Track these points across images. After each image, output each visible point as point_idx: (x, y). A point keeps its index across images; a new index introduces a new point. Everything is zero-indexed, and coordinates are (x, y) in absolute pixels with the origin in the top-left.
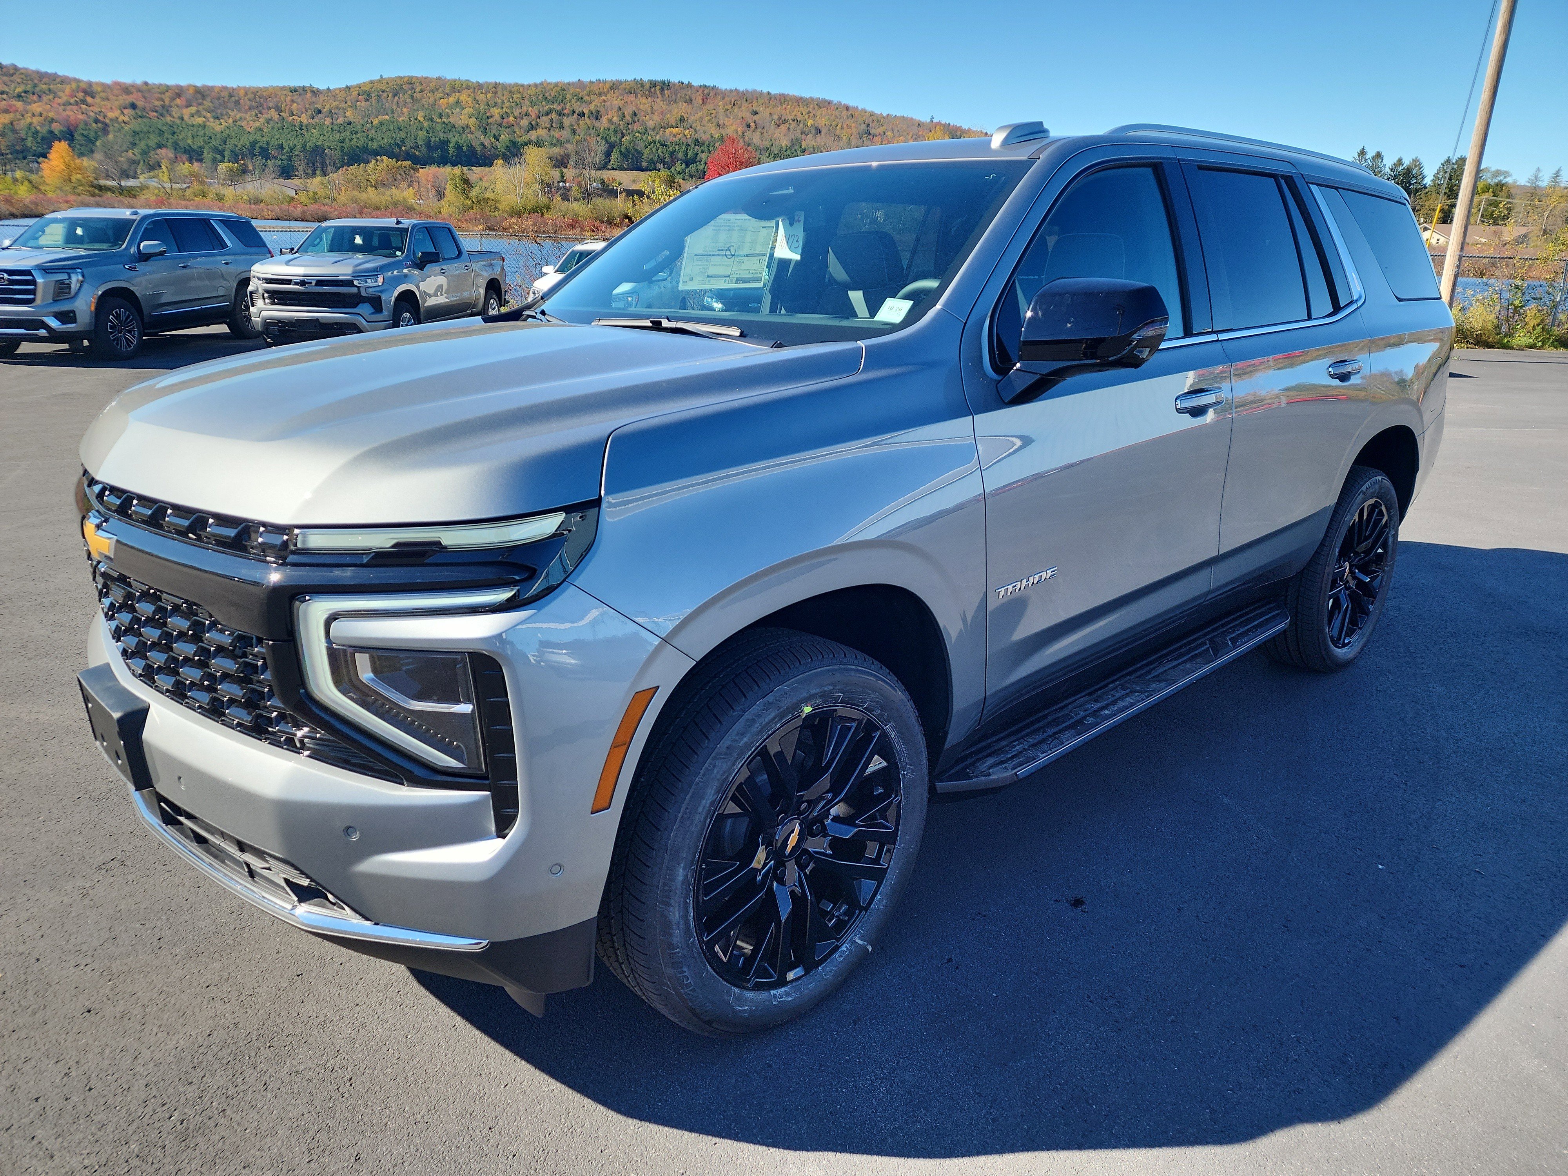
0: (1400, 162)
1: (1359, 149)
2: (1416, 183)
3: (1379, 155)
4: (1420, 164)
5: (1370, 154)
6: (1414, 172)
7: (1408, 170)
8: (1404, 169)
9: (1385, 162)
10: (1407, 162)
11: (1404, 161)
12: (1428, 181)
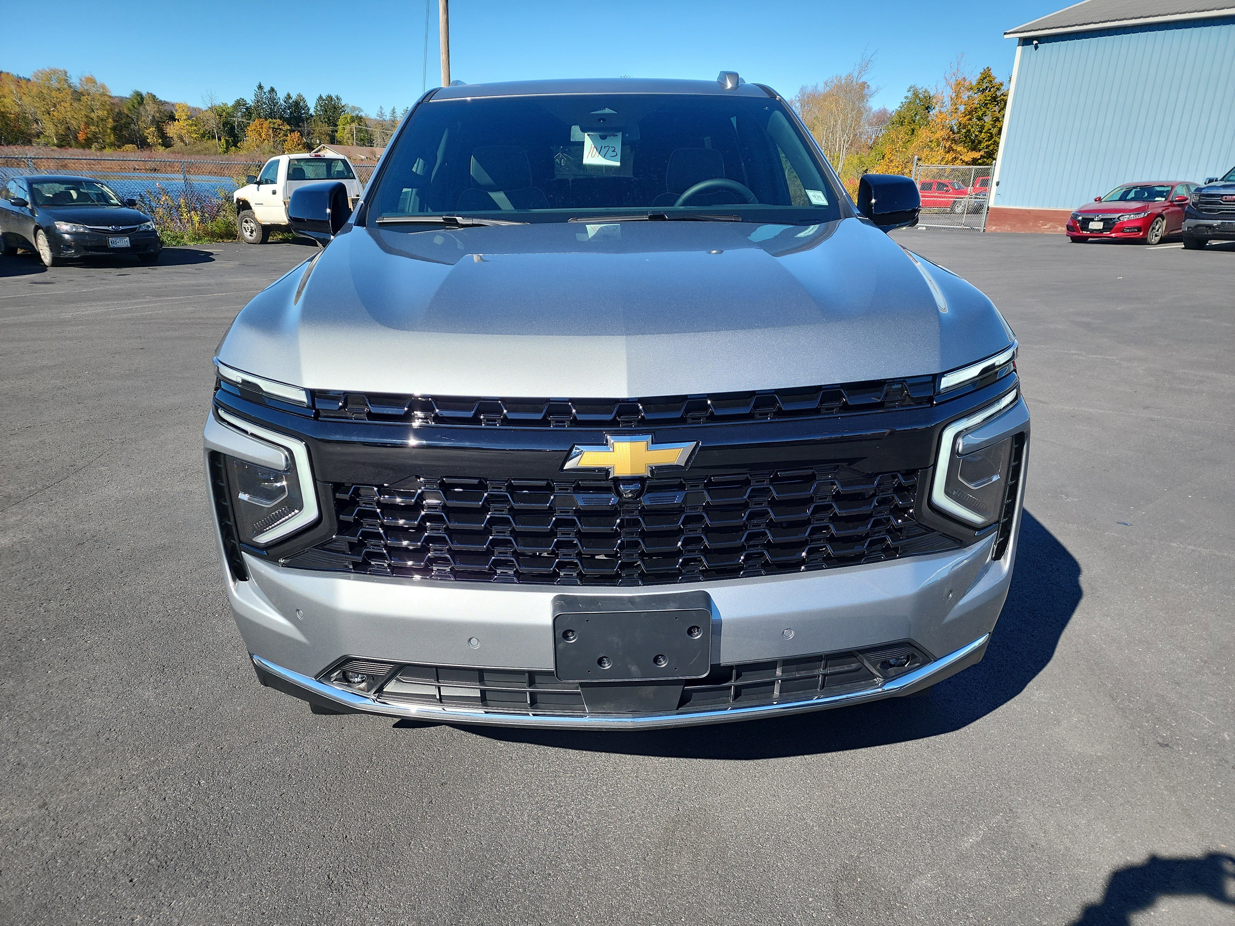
0: (289, 97)
1: (257, 84)
2: (305, 113)
3: (272, 90)
4: (303, 99)
5: (267, 89)
6: (301, 104)
7: (297, 103)
8: (293, 102)
9: (278, 95)
10: (294, 97)
11: (291, 95)
12: (312, 111)
